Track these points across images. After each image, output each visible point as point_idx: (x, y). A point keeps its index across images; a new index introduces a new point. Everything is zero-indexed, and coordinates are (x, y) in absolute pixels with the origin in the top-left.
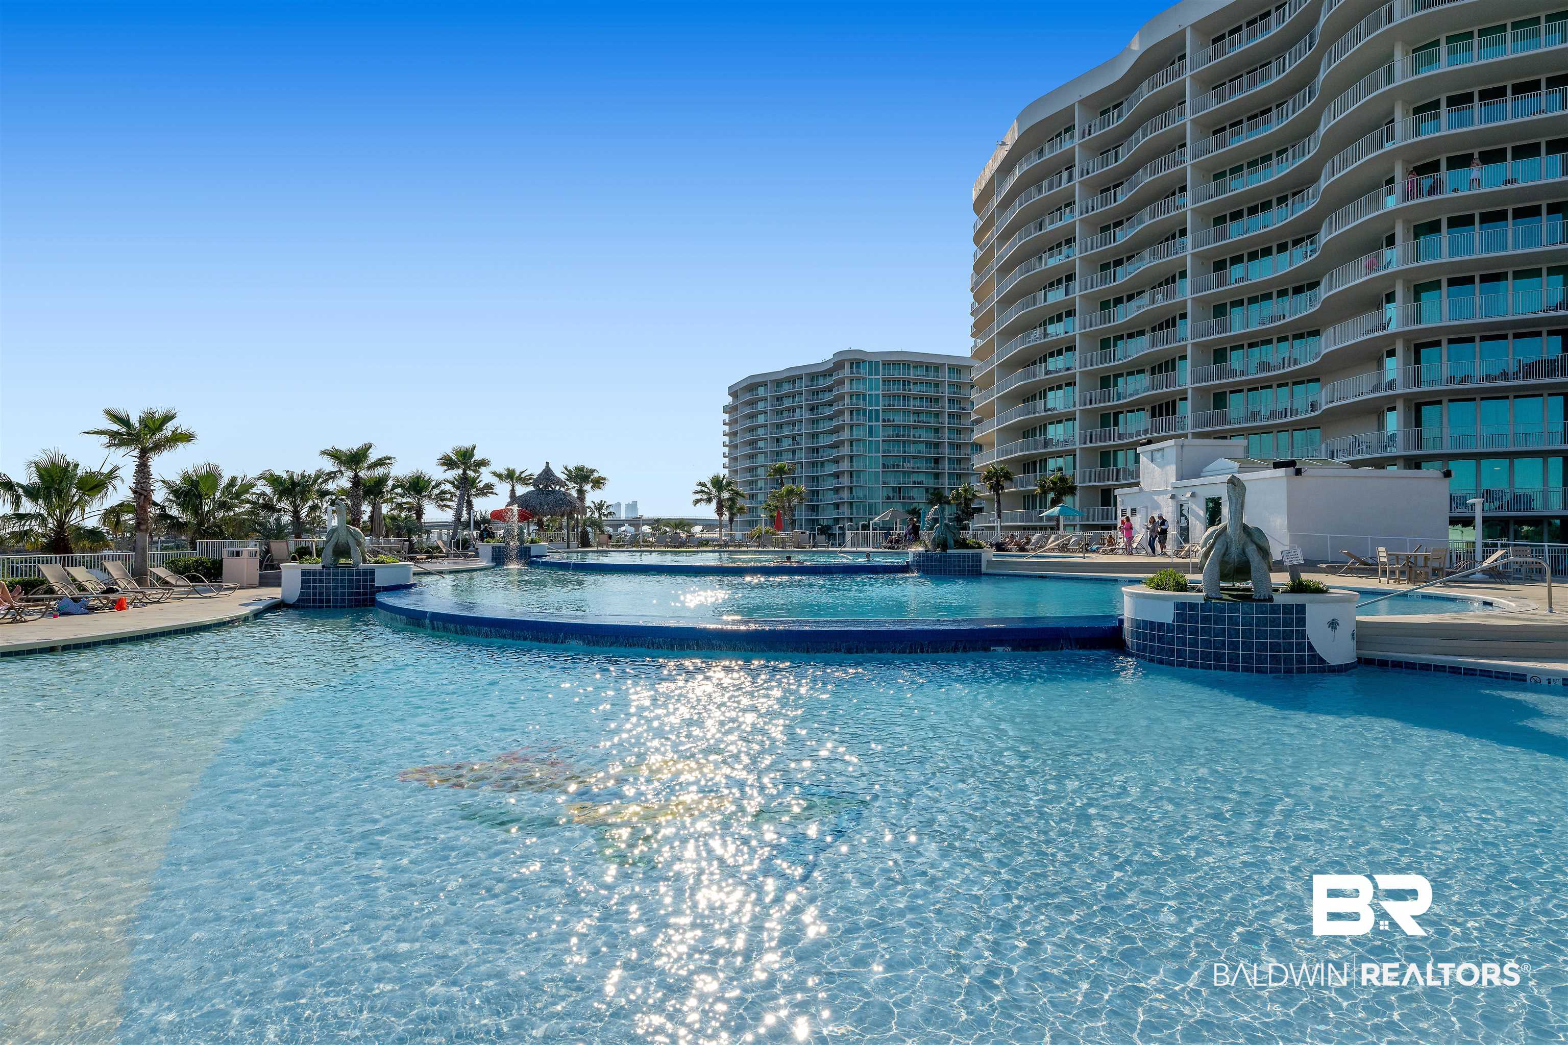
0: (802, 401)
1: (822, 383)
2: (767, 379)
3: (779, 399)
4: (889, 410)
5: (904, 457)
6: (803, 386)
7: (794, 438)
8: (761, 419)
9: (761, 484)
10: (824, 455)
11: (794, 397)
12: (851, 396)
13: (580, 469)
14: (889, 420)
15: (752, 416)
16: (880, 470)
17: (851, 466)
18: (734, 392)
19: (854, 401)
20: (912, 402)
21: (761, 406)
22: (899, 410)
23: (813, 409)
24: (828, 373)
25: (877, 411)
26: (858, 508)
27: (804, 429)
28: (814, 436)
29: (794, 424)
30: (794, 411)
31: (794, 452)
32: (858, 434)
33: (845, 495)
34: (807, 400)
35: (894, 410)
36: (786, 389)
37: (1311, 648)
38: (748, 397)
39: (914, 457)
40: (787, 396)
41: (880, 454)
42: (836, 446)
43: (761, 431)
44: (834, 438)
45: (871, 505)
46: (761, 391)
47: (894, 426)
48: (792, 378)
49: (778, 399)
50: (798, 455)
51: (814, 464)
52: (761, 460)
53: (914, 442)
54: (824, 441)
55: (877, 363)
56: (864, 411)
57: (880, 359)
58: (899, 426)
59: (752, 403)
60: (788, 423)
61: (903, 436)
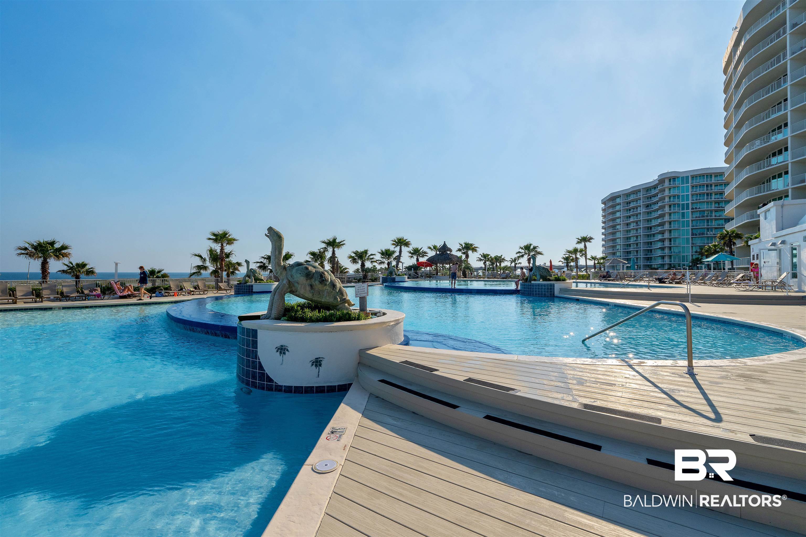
0: (641, 203)
1: (653, 192)
2: (621, 193)
3: (629, 203)
4: (697, 203)
5: (708, 229)
6: (641, 195)
7: (637, 223)
8: (618, 214)
9: (618, 247)
10: (654, 231)
11: (637, 201)
12: (670, 198)
13: (466, 244)
14: (696, 208)
15: (614, 213)
16: (690, 237)
17: (670, 236)
18: (604, 202)
19: (672, 200)
20: (713, 197)
21: (618, 208)
22: (704, 202)
23: (647, 206)
24: (655, 187)
25: (688, 204)
26: (675, 258)
27: (641, 218)
28: (649, 221)
29: (637, 215)
30: (637, 208)
31: (637, 230)
32: (674, 217)
33: (667, 251)
34: (643, 202)
35: (700, 202)
36: (632, 197)
37: (261, 367)
38: (611, 204)
39: (716, 228)
40: (633, 201)
41: (690, 228)
42: (662, 224)
43: (618, 221)
44: (659, 221)
45: (683, 257)
46: (618, 201)
47: (700, 211)
48: (635, 191)
49: (627, 203)
50: (639, 232)
51: (648, 236)
52: (618, 235)
53: (716, 220)
54: (654, 223)
55: (687, 177)
56: (679, 205)
57: (689, 175)
58: (704, 211)
59: (613, 206)
60: (633, 215)
61: (707, 216)
